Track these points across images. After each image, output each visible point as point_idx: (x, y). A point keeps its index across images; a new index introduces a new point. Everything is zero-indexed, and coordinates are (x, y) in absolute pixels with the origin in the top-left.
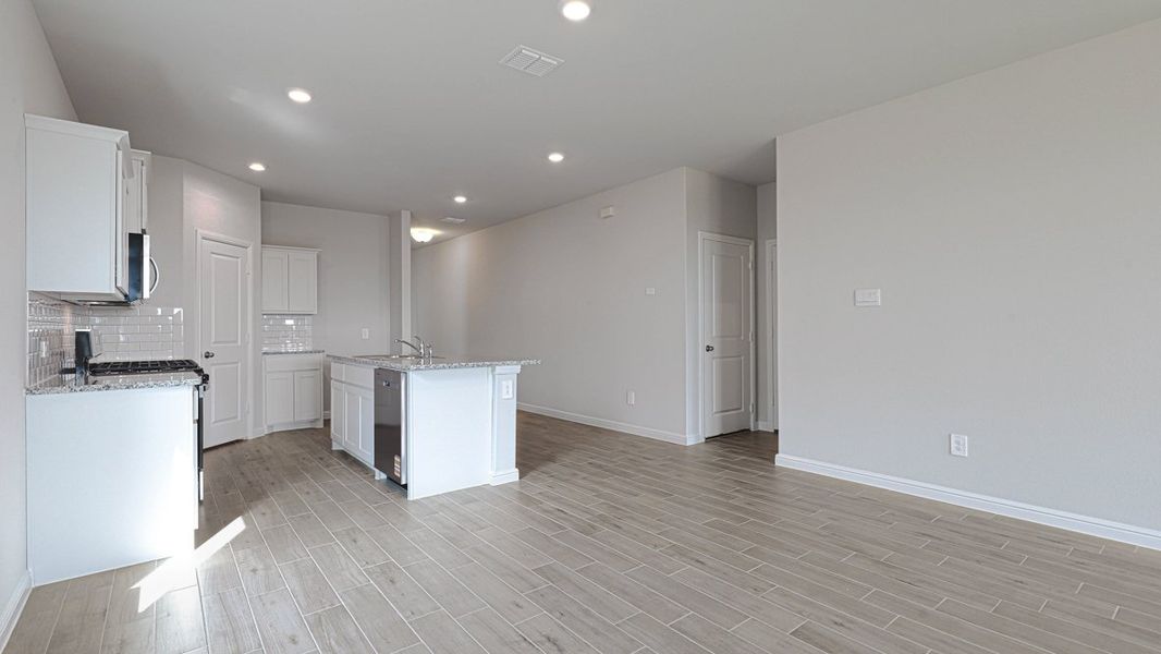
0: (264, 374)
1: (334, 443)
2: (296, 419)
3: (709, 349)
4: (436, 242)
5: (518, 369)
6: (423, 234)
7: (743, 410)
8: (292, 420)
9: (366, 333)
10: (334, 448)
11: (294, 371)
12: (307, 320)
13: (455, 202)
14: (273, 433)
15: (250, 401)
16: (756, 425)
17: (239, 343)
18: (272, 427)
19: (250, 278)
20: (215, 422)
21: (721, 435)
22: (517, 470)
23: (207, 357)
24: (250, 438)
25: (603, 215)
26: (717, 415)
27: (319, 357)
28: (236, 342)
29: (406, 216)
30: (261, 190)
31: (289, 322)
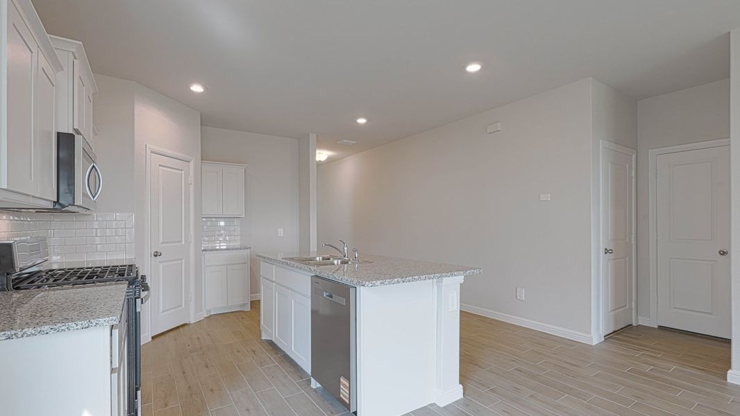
0: (203, 266)
1: (263, 334)
2: (229, 304)
3: (607, 251)
4: (330, 161)
5: (460, 279)
6: (322, 155)
7: (627, 306)
8: (226, 305)
9: (281, 232)
10: (263, 338)
11: (227, 265)
12: (236, 222)
13: (358, 124)
14: (211, 316)
15: (192, 290)
16: (637, 320)
17: (183, 243)
18: (210, 311)
19: (192, 187)
20: (163, 311)
21: (615, 332)
22: (461, 386)
23: (155, 256)
24: (192, 321)
25: (488, 131)
26: (613, 313)
27: (247, 252)
28: (181, 241)
29: (312, 138)
30: (201, 115)
31: (222, 223)
